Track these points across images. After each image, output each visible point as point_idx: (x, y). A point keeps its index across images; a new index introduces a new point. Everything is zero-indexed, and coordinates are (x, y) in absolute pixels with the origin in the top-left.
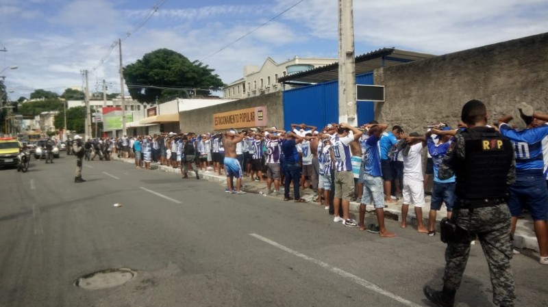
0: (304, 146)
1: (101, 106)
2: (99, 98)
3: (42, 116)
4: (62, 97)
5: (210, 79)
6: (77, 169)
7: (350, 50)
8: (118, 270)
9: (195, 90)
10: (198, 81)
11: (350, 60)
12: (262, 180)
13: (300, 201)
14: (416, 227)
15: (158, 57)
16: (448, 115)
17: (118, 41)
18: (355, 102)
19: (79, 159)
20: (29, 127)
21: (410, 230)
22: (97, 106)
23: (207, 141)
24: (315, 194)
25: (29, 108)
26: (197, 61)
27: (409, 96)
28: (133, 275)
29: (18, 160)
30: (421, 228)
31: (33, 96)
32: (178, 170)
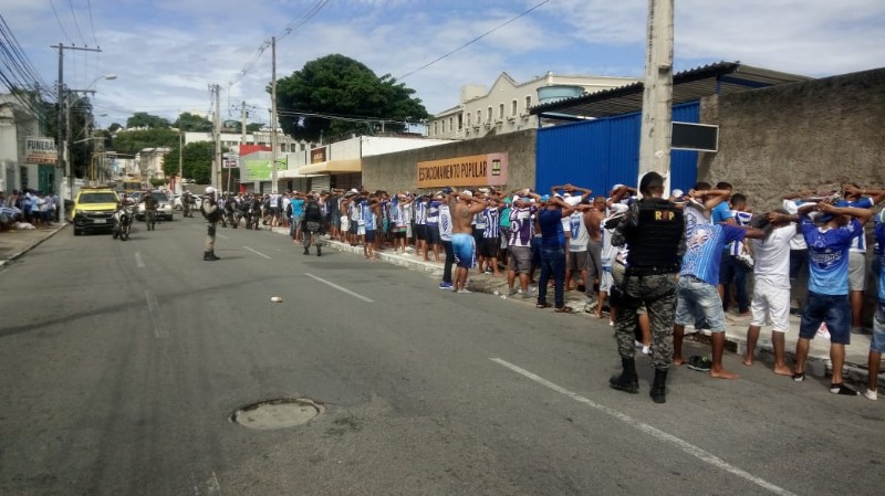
0: (573, 221)
1: (235, 143)
2: (233, 130)
3: (143, 154)
4: (176, 125)
5: (407, 106)
6: (209, 240)
7: (666, 64)
8: (294, 401)
9: (382, 122)
10: (388, 107)
11: (665, 81)
12: (497, 273)
13: (564, 311)
14: (771, 366)
15: (327, 68)
16: (831, 179)
17: (271, 40)
18: (668, 151)
19: (211, 225)
20: (124, 170)
21: (760, 369)
22: (229, 142)
23: (406, 206)
24: (589, 300)
25: (125, 142)
26: (388, 76)
27: (761, 144)
28: (318, 410)
29: (114, 220)
30: (781, 368)
31: (131, 123)
32: (359, 249)
